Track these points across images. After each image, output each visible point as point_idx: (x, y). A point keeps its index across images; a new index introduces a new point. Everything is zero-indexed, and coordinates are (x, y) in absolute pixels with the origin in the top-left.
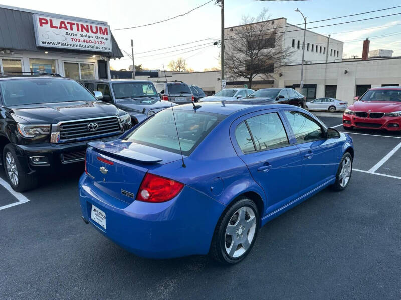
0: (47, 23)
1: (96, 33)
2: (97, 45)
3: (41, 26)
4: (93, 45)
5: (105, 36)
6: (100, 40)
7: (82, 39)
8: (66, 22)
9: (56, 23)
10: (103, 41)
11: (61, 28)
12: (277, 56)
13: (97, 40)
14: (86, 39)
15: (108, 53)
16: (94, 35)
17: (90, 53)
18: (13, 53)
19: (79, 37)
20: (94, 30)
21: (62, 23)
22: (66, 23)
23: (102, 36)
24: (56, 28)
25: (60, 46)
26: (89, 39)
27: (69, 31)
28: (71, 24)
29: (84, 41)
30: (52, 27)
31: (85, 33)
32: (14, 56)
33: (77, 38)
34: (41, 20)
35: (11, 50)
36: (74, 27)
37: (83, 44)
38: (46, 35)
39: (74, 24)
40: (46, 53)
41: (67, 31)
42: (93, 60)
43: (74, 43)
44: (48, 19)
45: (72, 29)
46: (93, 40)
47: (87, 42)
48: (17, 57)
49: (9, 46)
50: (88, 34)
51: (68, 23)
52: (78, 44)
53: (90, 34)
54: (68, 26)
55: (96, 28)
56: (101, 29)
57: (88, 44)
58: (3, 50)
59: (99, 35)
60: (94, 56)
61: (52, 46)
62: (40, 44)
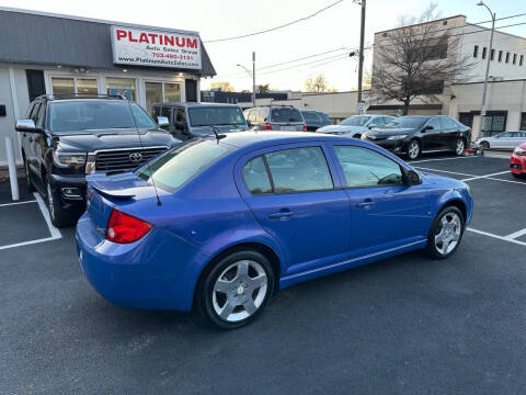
0: (125, 36)
1: (183, 45)
2: (183, 61)
3: (119, 39)
4: (178, 60)
5: (194, 50)
6: (187, 54)
7: (165, 53)
8: (147, 33)
9: (136, 35)
10: (190, 55)
11: (141, 40)
12: (448, 70)
13: (183, 54)
14: (169, 53)
15: (197, 70)
16: (180, 49)
17: (176, 71)
18: (88, 72)
19: (161, 51)
20: (180, 43)
21: (143, 35)
22: (148, 35)
23: (190, 49)
24: (136, 41)
25: (139, 63)
26: (173, 53)
27: (151, 45)
28: (153, 36)
29: (168, 56)
30: (131, 40)
31: (169, 46)
32: (89, 75)
33: (159, 52)
34: (118, 32)
35: (86, 68)
36: (157, 39)
37: (166, 59)
38: (124, 50)
39: (157, 36)
40: (125, 71)
41: (148, 44)
42: (180, 79)
43: (156, 58)
44: (127, 31)
45: (153, 42)
46: (178, 54)
47: (172, 57)
48: (92, 76)
49: (85, 64)
50: (173, 48)
51: (150, 35)
52: (160, 59)
53: (175, 47)
54: (150, 38)
55: (183, 39)
56: (188, 40)
57: (173, 60)
58: (78, 67)
59: (185, 48)
60: (181, 74)
61: (130, 63)
62: (116, 61)
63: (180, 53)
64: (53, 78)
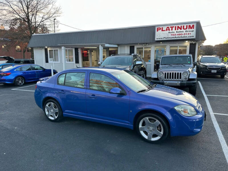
0: (160, 29)
1: (187, 28)
2: (186, 36)
3: (157, 31)
4: (183, 36)
5: (192, 30)
6: (188, 32)
7: (177, 34)
8: (169, 27)
9: (165, 28)
10: (190, 33)
11: (167, 30)
13: (186, 33)
14: (179, 33)
16: (184, 30)
18: (147, 45)
20: (185, 28)
21: (167, 28)
23: (190, 30)
24: (164, 31)
25: (165, 39)
26: (181, 33)
27: (171, 31)
28: (172, 27)
29: (178, 35)
30: (162, 30)
31: (179, 30)
32: (147, 46)
33: (174, 34)
34: (158, 28)
35: (146, 44)
36: (174, 29)
38: (160, 35)
39: (174, 27)
40: (161, 43)
41: (169, 31)
42: (187, 44)
43: (172, 36)
44: (161, 27)
45: (172, 30)
46: (183, 33)
48: (150, 46)
49: (146, 42)
50: (181, 31)
51: (170, 27)
52: (174, 36)
53: (182, 30)
54: (170, 29)
55: (187, 26)
56: (190, 26)
57: (180, 36)
58: (144, 44)
59: (188, 30)
60: (187, 41)
61: (161, 39)
62: (156, 40)
63: (184, 32)
64: (137, 48)
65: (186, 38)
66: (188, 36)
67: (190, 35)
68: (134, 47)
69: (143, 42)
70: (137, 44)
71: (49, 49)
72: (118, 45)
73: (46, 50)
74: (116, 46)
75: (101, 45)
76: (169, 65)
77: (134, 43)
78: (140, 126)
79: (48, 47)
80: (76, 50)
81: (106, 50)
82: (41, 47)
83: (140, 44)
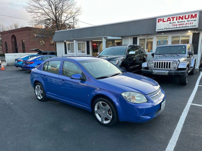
0: (161, 21)
1: (189, 18)
2: (187, 25)
3: (158, 22)
4: (184, 26)
5: (195, 19)
6: (190, 22)
8: (170, 17)
9: (166, 19)
10: (192, 22)
11: (168, 21)
13: (187, 23)
14: (180, 23)
16: (186, 20)
18: (149, 36)
19: (177, 23)
20: (187, 17)
21: (168, 18)
23: (192, 19)
24: (165, 21)
26: (182, 23)
27: (172, 22)
28: (173, 18)
29: (179, 25)
30: (163, 21)
31: (181, 20)
33: (175, 24)
34: (159, 20)
36: (175, 19)
38: (160, 26)
39: (175, 17)
40: (163, 33)
41: (170, 22)
42: (190, 33)
43: (173, 27)
44: (162, 19)
45: (173, 20)
46: (184, 23)
47: (181, 25)
48: (152, 37)
49: (147, 33)
50: (182, 20)
51: (172, 18)
52: (175, 27)
53: (184, 20)
54: (171, 19)
55: (189, 16)
56: (192, 15)
57: (182, 26)
59: (190, 19)
60: (189, 31)
61: (161, 30)
62: (157, 31)
63: (186, 22)
64: (140, 39)
65: (188, 28)
66: (189, 25)
67: (192, 25)
68: (136, 38)
69: (145, 34)
70: (139, 35)
71: (67, 43)
72: (122, 37)
73: (65, 43)
74: (120, 38)
75: (104, 38)
76: (163, 54)
77: (137, 34)
78: (96, 109)
79: (67, 41)
80: (88, 43)
81: (112, 42)
82: (62, 41)
83: (142, 35)
